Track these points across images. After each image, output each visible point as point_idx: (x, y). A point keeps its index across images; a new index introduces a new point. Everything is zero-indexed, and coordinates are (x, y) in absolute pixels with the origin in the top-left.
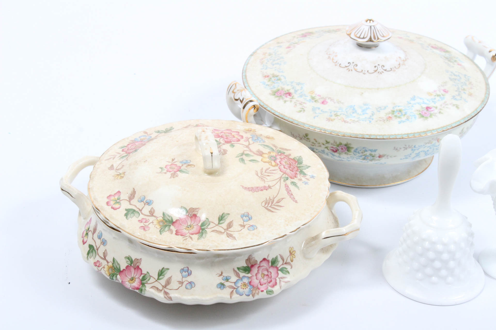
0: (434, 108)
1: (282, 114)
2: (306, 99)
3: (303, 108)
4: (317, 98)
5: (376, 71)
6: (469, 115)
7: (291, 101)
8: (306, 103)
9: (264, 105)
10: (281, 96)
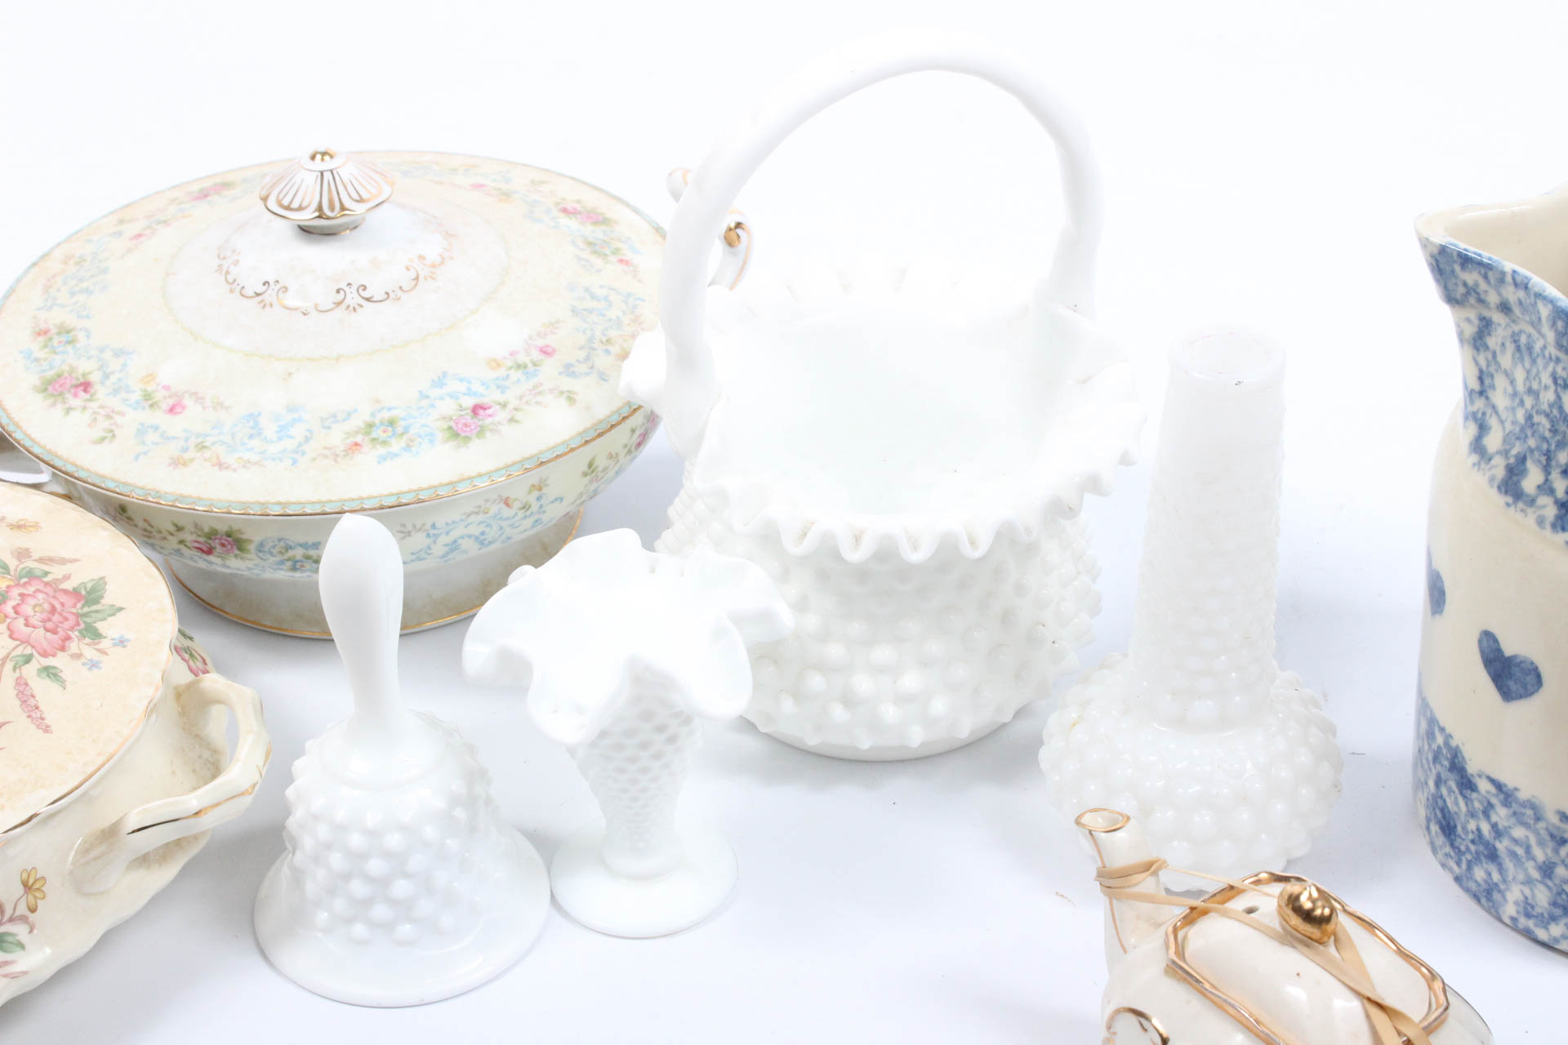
0: (498, 407)
1: (49, 452)
2: (127, 400)
3: (113, 427)
4: (159, 395)
5: (339, 304)
6: (601, 422)
7: (85, 408)
8: (123, 414)
9: (8, 424)
10: (61, 394)
